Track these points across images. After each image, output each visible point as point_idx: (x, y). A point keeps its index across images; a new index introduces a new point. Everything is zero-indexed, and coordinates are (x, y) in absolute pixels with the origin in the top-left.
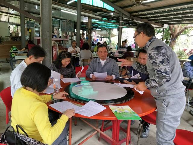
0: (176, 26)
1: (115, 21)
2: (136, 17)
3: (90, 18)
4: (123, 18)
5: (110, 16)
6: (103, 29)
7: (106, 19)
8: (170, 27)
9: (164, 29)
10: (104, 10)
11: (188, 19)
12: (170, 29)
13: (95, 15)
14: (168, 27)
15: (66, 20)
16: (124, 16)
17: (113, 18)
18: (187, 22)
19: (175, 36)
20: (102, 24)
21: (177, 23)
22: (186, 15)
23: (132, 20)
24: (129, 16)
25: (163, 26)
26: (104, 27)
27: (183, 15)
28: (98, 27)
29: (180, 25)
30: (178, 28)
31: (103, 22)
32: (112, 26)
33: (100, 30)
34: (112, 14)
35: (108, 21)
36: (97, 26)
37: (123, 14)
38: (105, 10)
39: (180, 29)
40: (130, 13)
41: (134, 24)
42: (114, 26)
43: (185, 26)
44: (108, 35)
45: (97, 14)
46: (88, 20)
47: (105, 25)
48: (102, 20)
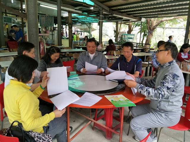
0: (152, 19)
1: (95, 15)
2: (115, 12)
3: (70, 13)
4: (103, 12)
5: (91, 10)
6: (83, 23)
7: (86, 13)
8: (147, 20)
9: (142, 22)
10: (84, 4)
11: (164, 12)
12: (147, 22)
13: (76, 10)
14: (145, 20)
15: (45, 15)
16: (103, 10)
17: (93, 12)
18: (163, 16)
19: (152, 29)
20: (82, 18)
21: (154, 17)
22: (162, 9)
23: (112, 14)
24: (109, 10)
25: (141, 20)
26: (85, 21)
27: (159, 10)
28: (78, 22)
29: (156, 18)
30: (154, 21)
31: (83, 16)
32: (91, 21)
33: (80, 24)
34: (92, 8)
35: (88, 16)
36: (76, 20)
37: (103, 8)
38: (86, 5)
39: (157, 22)
40: (110, 7)
41: (113, 19)
42: (94, 21)
43: (160, 19)
44: (89, 29)
45: (77, 8)
46: (69, 15)
47: (84, 20)
48: (82, 15)
